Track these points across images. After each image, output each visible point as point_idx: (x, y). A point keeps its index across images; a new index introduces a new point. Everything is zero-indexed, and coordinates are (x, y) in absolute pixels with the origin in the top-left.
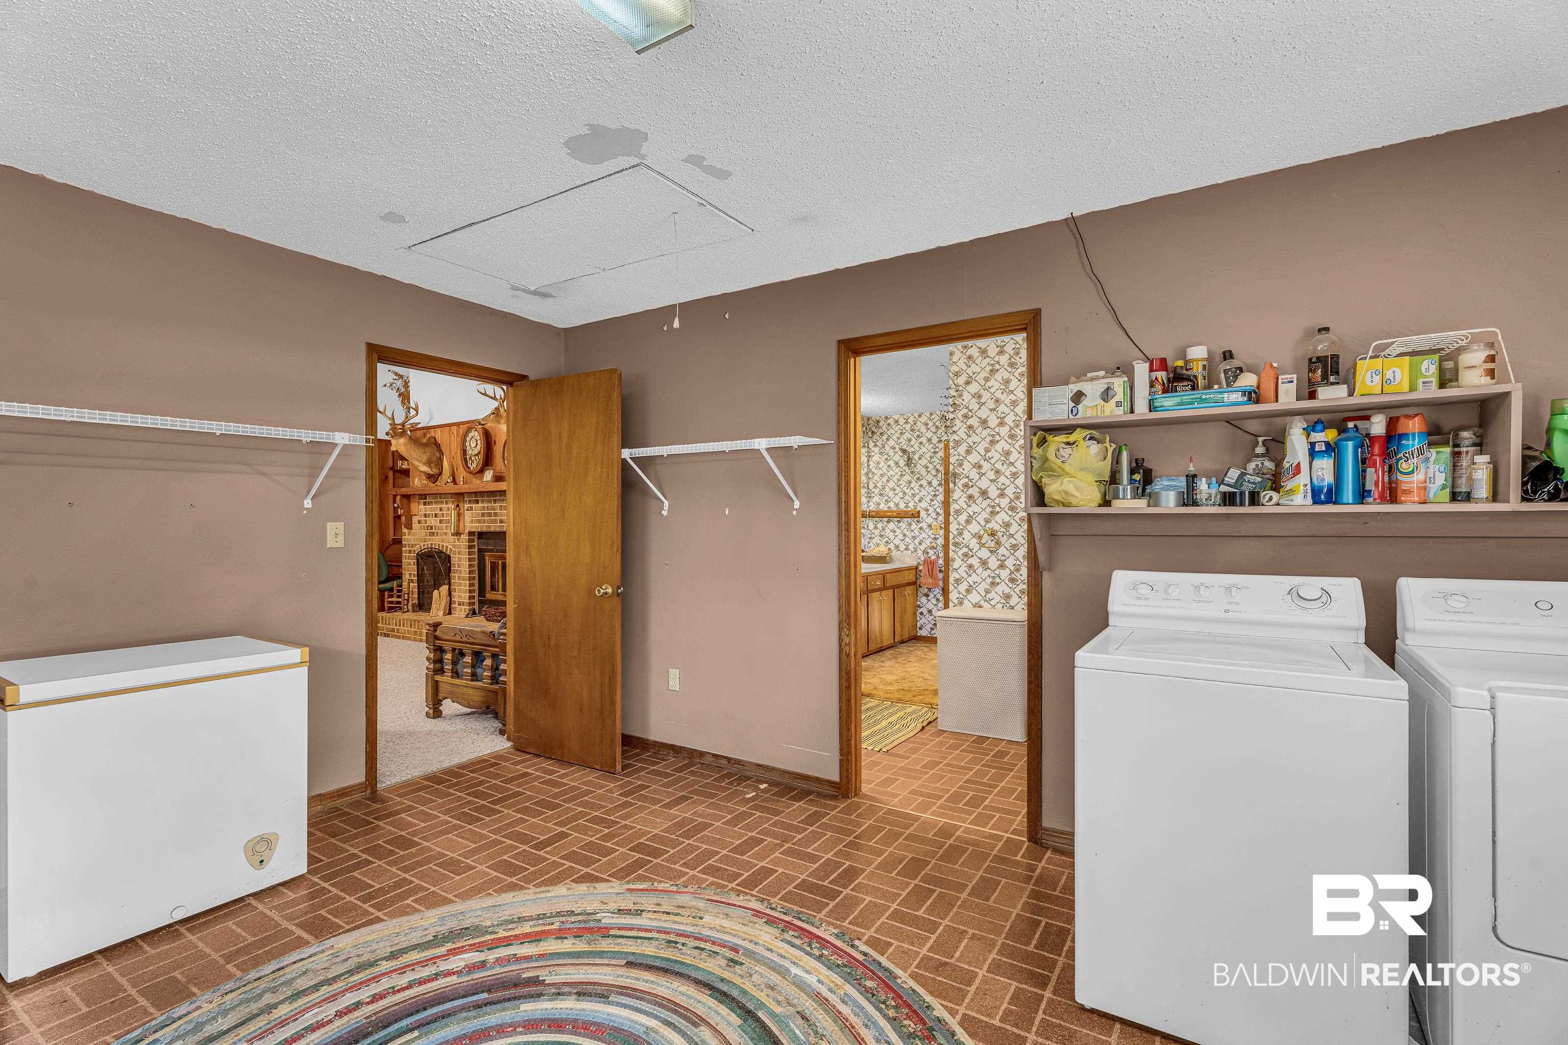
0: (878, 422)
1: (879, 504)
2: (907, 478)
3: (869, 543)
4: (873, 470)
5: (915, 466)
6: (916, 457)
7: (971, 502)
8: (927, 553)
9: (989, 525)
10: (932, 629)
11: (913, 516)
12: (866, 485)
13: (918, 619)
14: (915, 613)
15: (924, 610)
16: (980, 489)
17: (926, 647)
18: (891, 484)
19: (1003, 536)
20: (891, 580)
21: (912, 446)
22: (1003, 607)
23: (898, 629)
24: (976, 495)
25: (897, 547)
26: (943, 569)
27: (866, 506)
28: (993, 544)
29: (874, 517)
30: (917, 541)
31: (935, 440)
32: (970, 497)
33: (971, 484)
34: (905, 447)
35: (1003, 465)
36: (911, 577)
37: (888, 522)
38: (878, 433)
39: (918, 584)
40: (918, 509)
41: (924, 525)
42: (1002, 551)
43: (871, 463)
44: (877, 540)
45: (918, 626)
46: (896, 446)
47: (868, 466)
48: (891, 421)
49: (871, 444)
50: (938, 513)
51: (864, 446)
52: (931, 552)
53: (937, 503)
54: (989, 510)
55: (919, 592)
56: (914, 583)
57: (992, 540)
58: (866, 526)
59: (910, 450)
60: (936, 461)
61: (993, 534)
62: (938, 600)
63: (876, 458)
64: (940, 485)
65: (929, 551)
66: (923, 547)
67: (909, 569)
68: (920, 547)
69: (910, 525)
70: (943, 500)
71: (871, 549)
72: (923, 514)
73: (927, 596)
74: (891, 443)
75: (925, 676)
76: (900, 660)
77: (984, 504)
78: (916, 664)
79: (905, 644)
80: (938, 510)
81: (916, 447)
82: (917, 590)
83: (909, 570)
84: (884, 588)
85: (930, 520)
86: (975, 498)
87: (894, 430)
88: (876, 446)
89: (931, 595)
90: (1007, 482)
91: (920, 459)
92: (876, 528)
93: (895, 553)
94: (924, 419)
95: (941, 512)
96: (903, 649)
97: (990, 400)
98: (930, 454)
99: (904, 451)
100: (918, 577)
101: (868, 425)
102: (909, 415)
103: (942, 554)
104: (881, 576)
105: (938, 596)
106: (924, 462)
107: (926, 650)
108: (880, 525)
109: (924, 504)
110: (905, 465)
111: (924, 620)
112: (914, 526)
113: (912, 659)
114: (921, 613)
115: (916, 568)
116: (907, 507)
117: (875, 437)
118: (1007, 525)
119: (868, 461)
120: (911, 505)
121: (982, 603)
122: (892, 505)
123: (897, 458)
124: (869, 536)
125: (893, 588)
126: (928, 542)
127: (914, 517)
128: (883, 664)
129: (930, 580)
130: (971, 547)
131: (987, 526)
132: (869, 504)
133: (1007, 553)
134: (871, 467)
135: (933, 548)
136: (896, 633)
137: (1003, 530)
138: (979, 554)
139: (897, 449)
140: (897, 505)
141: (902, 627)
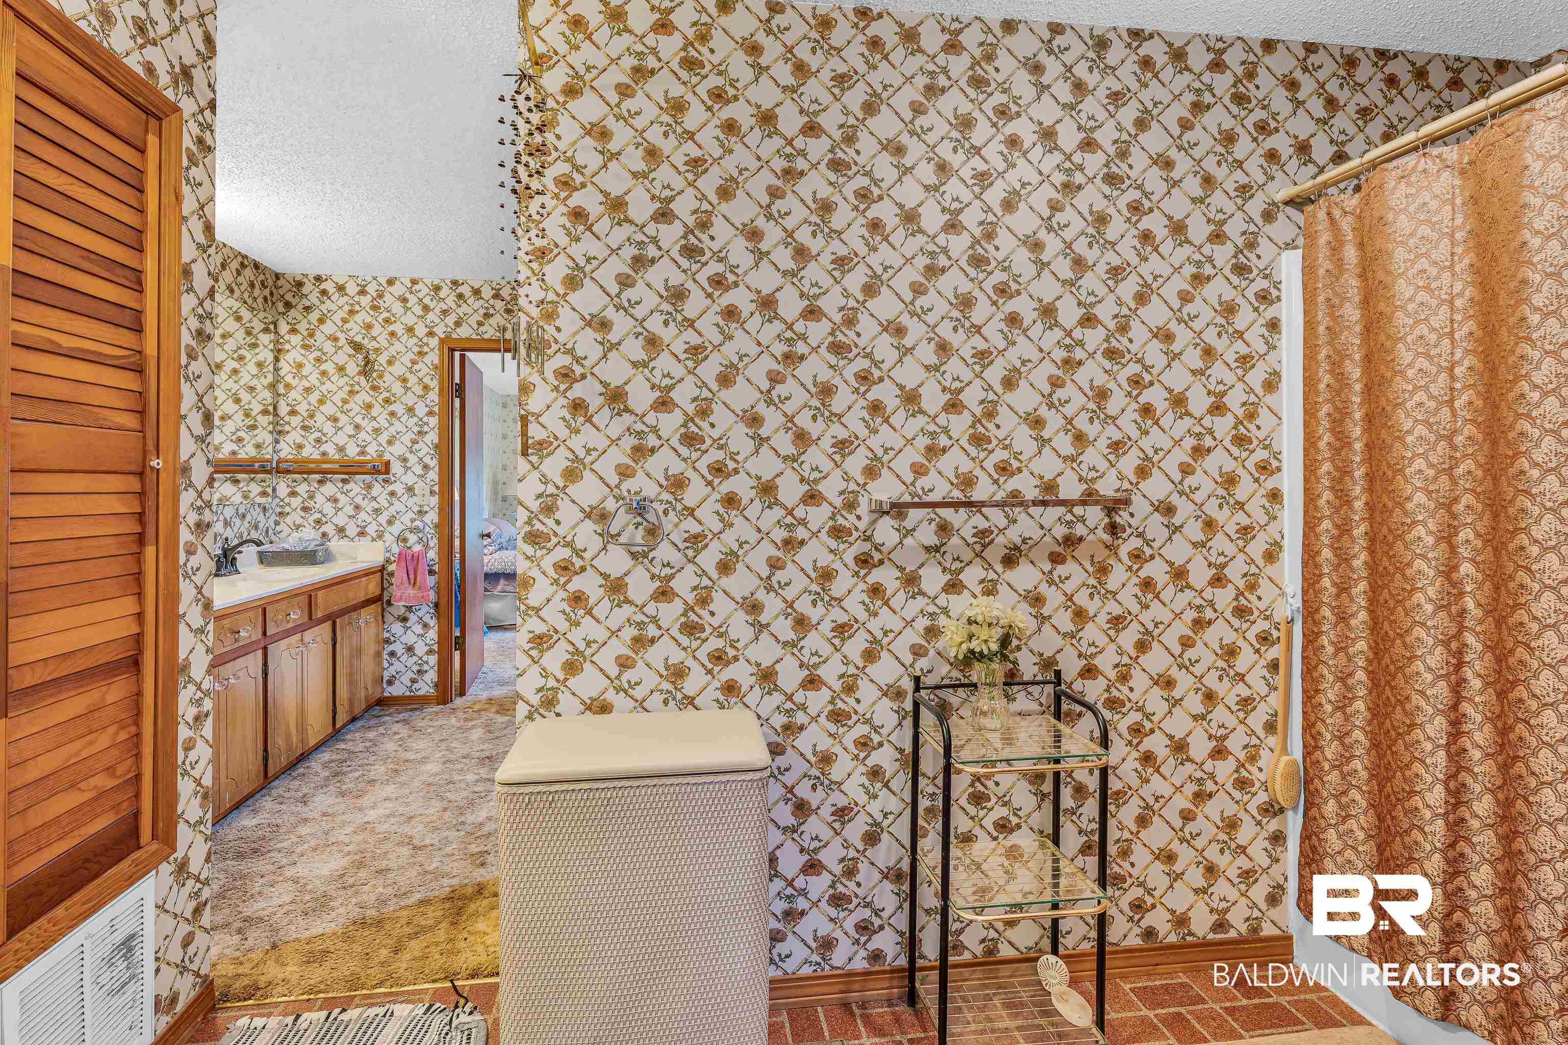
0: (300, 284)
1: (300, 447)
2: (363, 397)
3: (277, 523)
4: (289, 379)
5: (381, 377)
6: (383, 359)
7: (581, 419)
8: (405, 540)
9: (630, 484)
10: (413, 681)
11: (375, 471)
12: (271, 408)
13: (386, 665)
14: (378, 655)
15: (398, 648)
16: (605, 385)
17: (405, 722)
18: (329, 409)
19: (666, 512)
20: (325, 603)
21: (374, 338)
22: (666, 702)
23: (343, 692)
24: (595, 402)
25: (341, 530)
26: (436, 568)
27: (270, 449)
28: (639, 536)
29: (288, 472)
30: (383, 519)
31: (421, 331)
32: (578, 406)
33: (578, 370)
34: (358, 339)
35: (666, 323)
36: (372, 587)
37: (321, 482)
38: (300, 307)
39: (386, 598)
40: (387, 457)
41: (398, 488)
42: (664, 552)
43: (282, 363)
44: (296, 517)
45: (386, 679)
46: (339, 334)
47: (276, 370)
48: (329, 286)
49: (283, 328)
50: (426, 467)
51: (266, 330)
52: (412, 538)
53: (425, 449)
54: (629, 442)
55: (387, 615)
56: (378, 599)
57: (637, 525)
58: (269, 490)
59: (370, 345)
60: (423, 368)
61: (640, 509)
62: (426, 626)
63: (293, 355)
64: (430, 413)
65: (407, 534)
66: (396, 529)
67: (368, 573)
68: (390, 529)
69: (369, 487)
70: (436, 441)
71: (283, 535)
72: (396, 468)
73: (404, 620)
74: (328, 328)
75: (417, 830)
76: (348, 786)
77: (617, 427)
78: (389, 790)
79: (359, 724)
80: (427, 460)
81: (383, 341)
82: (383, 610)
83: (367, 575)
84: (312, 621)
85: (410, 479)
86: (591, 410)
87: (337, 305)
88: (293, 331)
89: (413, 618)
90: (678, 371)
91: (390, 363)
92: (293, 494)
93: (336, 545)
94: (398, 290)
95: (433, 463)
96: (355, 740)
97: (631, 148)
98: (411, 356)
99: (357, 347)
100: (386, 585)
101: (277, 288)
102: (369, 279)
103: (435, 541)
104: (304, 599)
105: (427, 619)
106: (398, 369)
107: (404, 731)
108: (302, 489)
109: (398, 449)
110: (360, 373)
111: (397, 666)
112: (377, 489)
113: (379, 770)
114: (392, 654)
115: (383, 568)
116: (362, 453)
117: (293, 313)
118: (678, 484)
119: (277, 359)
120: (372, 450)
121: (610, 696)
122: (329, 449)
123: (341, 358)
124: (278, 510)
125: (332, 618)
126: (406, 519)
127: (379, 472)
128: (305, 811)
129: (411, 592)
130: (579, 545)
131: (624, 487)
132: (279, 447)
133: (675, 557)
134: (282, 373)
135: (415, 530)
136: (339, 709)
137: (666, 496)
138: (602, 563)
139: (342, 342)
140: (341, 449)
141: (352, 683)
